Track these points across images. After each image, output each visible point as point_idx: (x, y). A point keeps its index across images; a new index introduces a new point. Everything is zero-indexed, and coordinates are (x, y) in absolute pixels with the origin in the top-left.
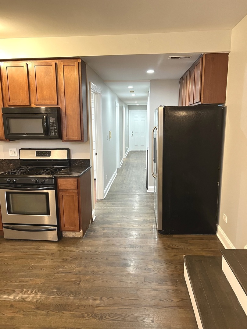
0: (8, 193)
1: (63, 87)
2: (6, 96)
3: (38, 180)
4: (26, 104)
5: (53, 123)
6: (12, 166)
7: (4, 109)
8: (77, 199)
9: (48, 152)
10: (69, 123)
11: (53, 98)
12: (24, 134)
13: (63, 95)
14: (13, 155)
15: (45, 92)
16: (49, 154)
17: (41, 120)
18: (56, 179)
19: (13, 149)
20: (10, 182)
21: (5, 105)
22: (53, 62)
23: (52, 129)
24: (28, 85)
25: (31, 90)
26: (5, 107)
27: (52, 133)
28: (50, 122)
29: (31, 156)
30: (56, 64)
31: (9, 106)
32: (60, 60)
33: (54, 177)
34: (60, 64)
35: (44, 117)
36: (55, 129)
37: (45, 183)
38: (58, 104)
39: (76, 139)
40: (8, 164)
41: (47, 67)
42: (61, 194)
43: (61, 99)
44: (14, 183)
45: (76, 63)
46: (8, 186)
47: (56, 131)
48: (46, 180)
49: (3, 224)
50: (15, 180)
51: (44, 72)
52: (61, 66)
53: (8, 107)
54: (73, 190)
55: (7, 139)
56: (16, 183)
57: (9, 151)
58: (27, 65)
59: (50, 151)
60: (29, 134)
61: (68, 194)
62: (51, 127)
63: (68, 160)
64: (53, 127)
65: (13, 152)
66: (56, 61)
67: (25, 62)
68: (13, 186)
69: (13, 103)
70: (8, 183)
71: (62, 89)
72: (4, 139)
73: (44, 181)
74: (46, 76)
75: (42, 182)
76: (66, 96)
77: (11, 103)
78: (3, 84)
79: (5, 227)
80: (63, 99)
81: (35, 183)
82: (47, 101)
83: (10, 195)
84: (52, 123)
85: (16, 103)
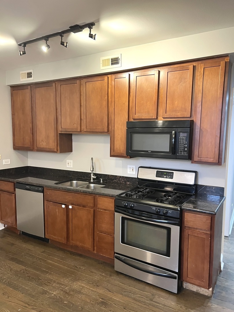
0: (123, 219)
1: (200, 95)
2: (132, 109)
3: (159, 210)
4: (152, 117)
5: (184, 139)
6: (129, 184)
7: (129, 123)
8: (209, 245)
9: (171, 174)
10: (203, 140)
11: (186, 109)
12: (147, 151)
13: (199, 104)
14: (131, 173)
15: (177, 102)
16: (171, 176)
17: (168, 136)
18: (182, 211)
19: (132, 166)
20: (127, 206)
21: (130, 119)
22: (191, 66)
23: (181, 146)
24: (157, 94)
25: (160, 100)
26: (130, 121)
27: (180, 151)
28: (180, 138)
29: (151, 175)
30: (194, 67)
31: (134, 119)
32: (200, 62)
33: (181, 208)
34: (200, 67)
35: (173, 132)
36: (185, 147)
37: (168, 215)
38: (191, 117)
39: (211, 160)
40: (125, 182)
41: (182, 72)
42: (186, 232)
43: (196, 111)
44: (131, 208)
45: (222, 62)
46: (125, 211)
47: (186, 149)
48: (170, 211)
49: (115, 253)
50: (133, 204)
51: (178, 78)
52: (201, 68)
53: (132, 120)
54: (205, 230)
55: (127, 156)
56: (134, 208)
57: (127, 168)
58: (159, 72)
59: (173, 173)
60: (152, 152)
61: (197, 235)
62: (180, 145)
63: (195, 186)
64: (183, 145)
65: (132, 170)
66: (195, 64)
67: (157, 70)
68: (130, 211)
69: (139, 116)
70: (125, 207)
71: (199, 98)
72: (125, 155)
73: (167, 212)
74: (180, 83)
75: (164, 214)
76: (202, 106)
77: (137, 116)
78: (131, 96)
79: (117, 258)
80: (199, 109)
81: (155, 213)
82: (178, 113)
83: (126, 221)
84: (182, 139)
85: (142, 116)
